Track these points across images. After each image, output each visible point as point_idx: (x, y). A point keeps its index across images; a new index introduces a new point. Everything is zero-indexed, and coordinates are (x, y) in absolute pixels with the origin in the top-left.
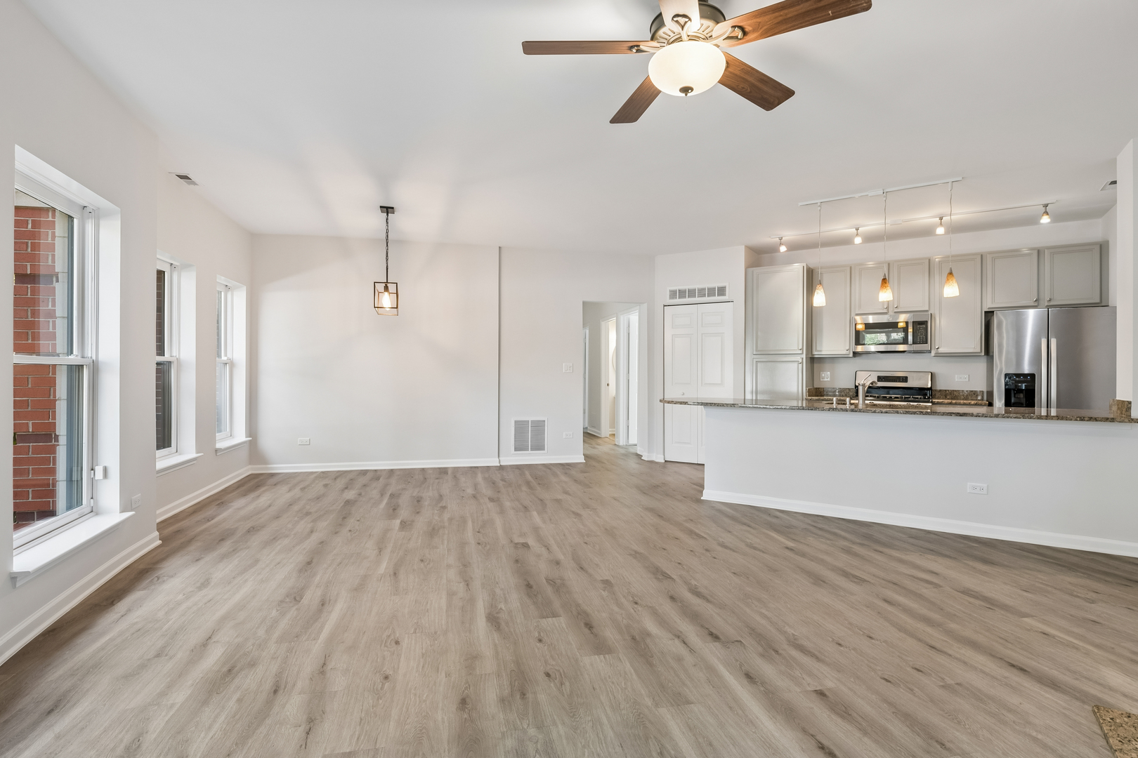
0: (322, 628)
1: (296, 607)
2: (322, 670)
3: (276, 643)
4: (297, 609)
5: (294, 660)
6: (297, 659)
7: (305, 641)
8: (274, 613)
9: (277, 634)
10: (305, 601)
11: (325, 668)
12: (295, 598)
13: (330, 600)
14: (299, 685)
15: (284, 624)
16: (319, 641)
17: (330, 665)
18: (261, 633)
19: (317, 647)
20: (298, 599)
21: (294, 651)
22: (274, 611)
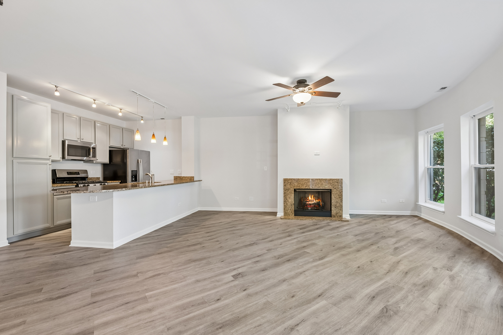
0: (381, 285)
1: (389, 304)
2: (389, 272)
3: (404, 288)
4: (389, 302)
5: (398, 279)
6: (397, 278)
7: (391, 283)
8: (402, 306)
9: (403, 292)
10: (382, 306)
11: (388, 272)
12: (387, 312)
13: (368, 298)
14: (398, 271)
15: (398, 296)
16: (385, 280)
17: (386, 271)
18: (410, 298)
19: (388, 279)
20: (385, 310)
21: (397, 282)
22: (402, 308)
